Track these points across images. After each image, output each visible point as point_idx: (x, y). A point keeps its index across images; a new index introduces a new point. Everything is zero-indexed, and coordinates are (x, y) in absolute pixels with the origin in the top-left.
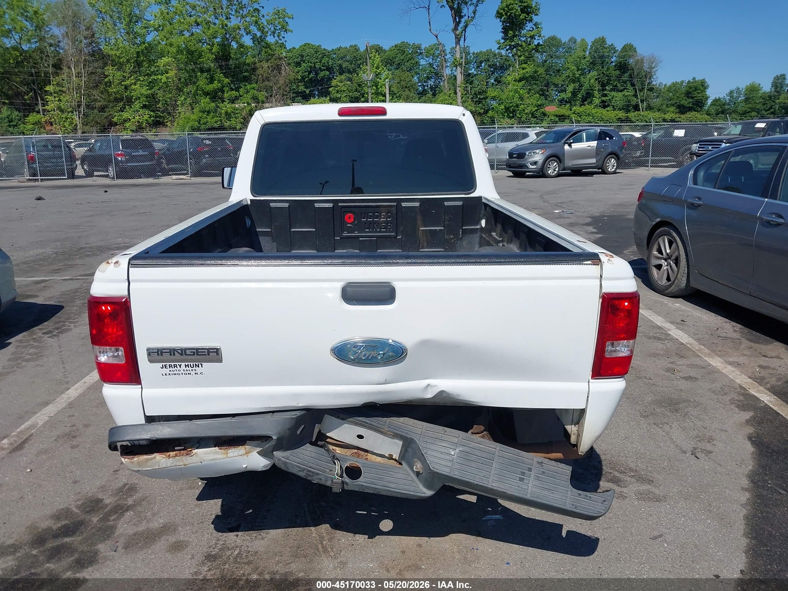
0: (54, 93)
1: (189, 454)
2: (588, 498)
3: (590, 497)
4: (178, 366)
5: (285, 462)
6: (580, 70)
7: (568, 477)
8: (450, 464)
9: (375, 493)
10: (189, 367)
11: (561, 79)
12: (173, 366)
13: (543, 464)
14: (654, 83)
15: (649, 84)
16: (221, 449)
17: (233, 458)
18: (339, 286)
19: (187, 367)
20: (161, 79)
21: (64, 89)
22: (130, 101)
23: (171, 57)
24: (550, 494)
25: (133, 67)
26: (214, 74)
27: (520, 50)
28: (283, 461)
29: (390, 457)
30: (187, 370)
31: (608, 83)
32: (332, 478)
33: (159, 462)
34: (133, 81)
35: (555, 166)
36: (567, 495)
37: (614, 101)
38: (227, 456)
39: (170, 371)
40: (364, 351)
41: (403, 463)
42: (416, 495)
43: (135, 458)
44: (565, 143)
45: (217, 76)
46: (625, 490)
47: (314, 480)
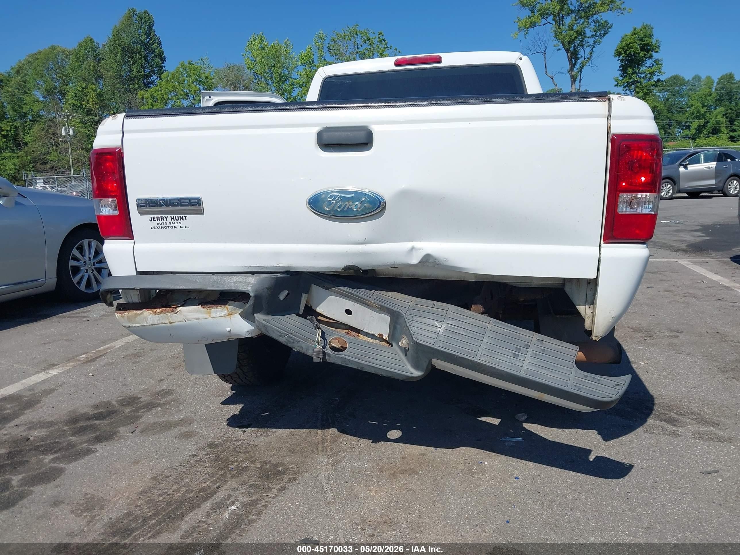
1: (174, 311)
2: (595, 380)
3: (598, 380)
4: (165, 218)
5: (265, 325)
6: (706, 106)
7: (573, 357)
8: (434, 336)
9: (359, 369)
10: (174, 220)
11: (685, 116)
12: (160, 219)
13: (544, 342)
16: (204, 308)
17: (216, 318)
18: (315, 130)
19: (173, 219)
24: (548, 372)
27: (638, 87)
28: (263, 324)
29: (380, 338)
30: (173, 223)
32: (314, 348)
33: (146, 318)
35: (669, 188)
36: (570, 376)
38: (210, 316)
39: (158, 224)
40: (339, 202)
41: (394, 344)
42: (402, 374)
43: (125, 312)
44: (680, 165)
46: (680, 429)
47: (295, 348)
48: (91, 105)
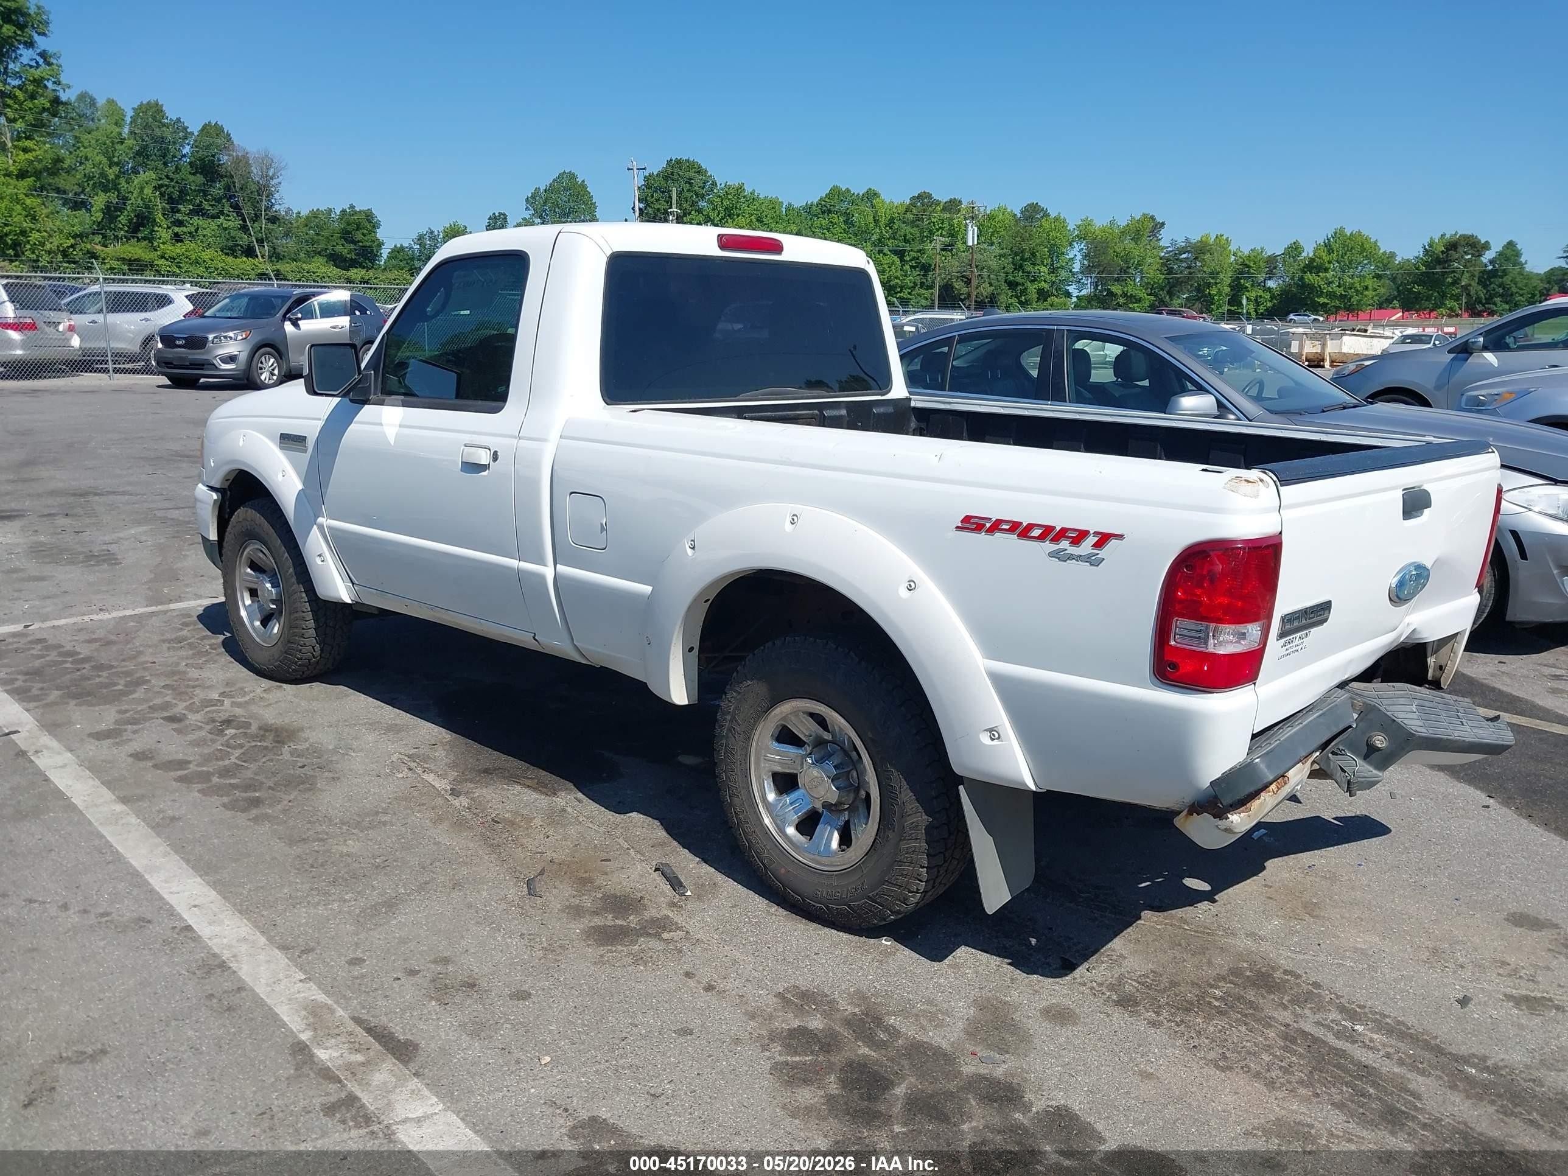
6: (117, 164)
14: (277, 207)
15: (267, 209)
31: (181, 199)
35: (272, 364)
37: (201, 237)
44: (284, 318)
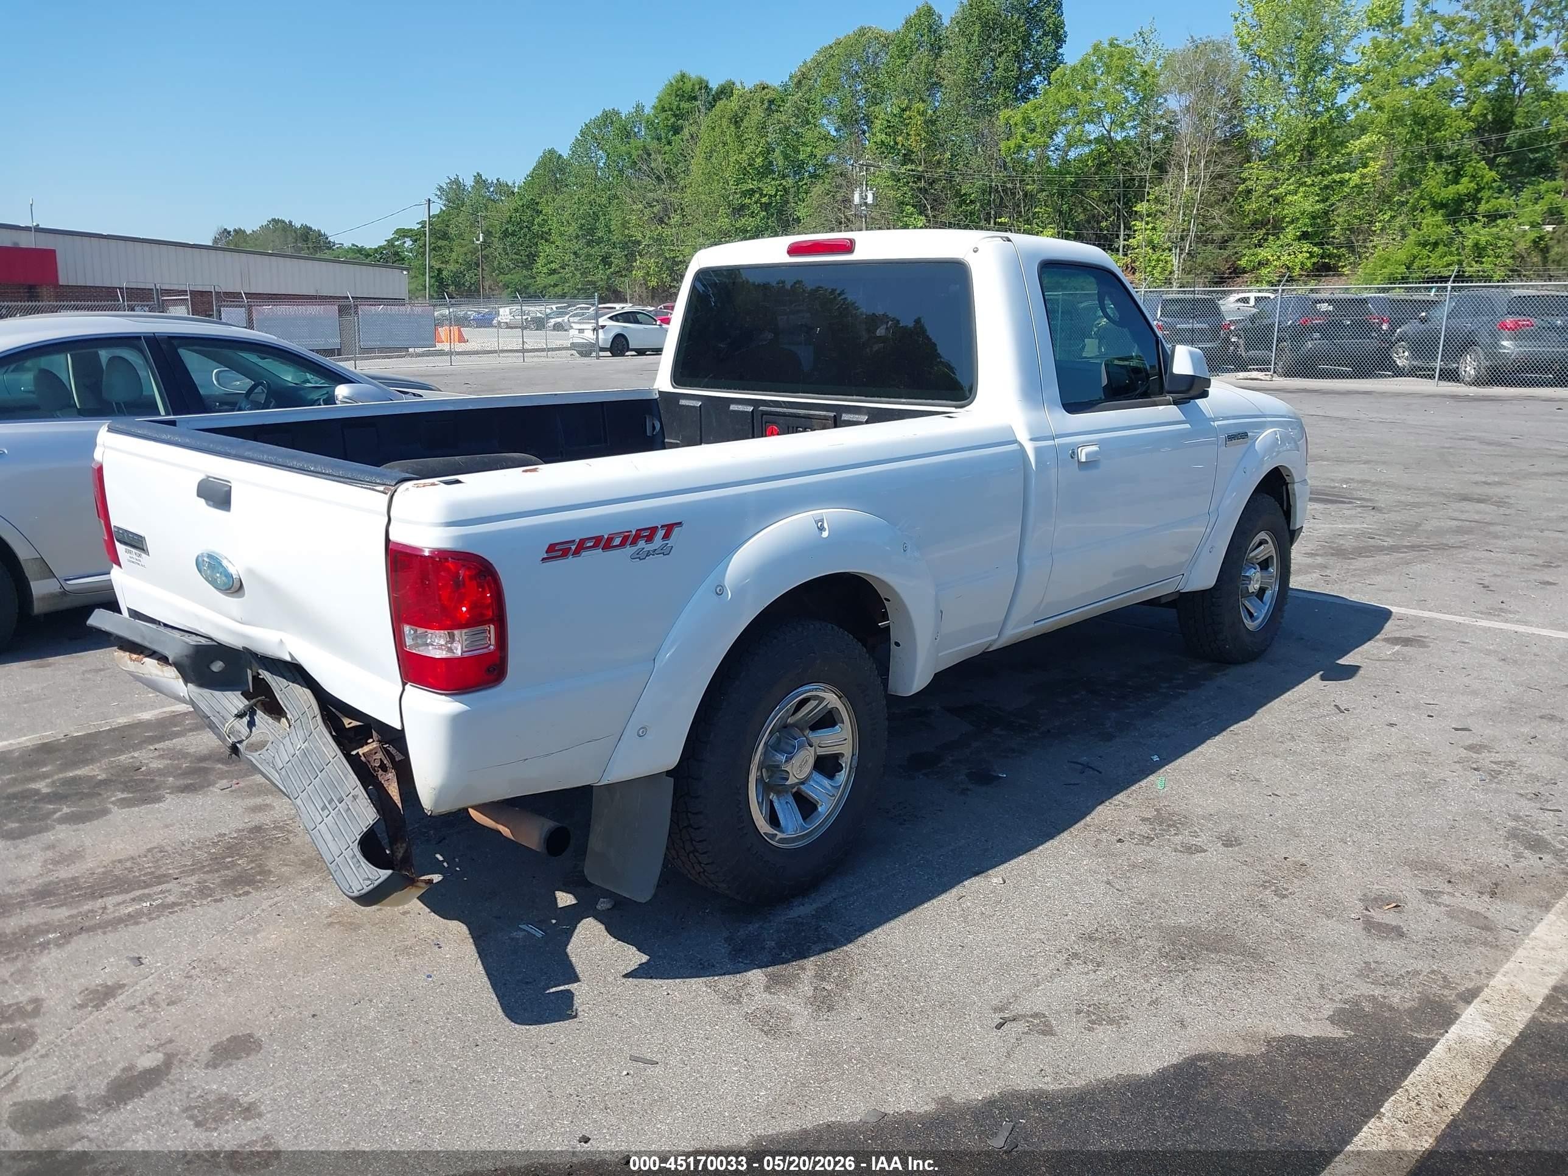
0: (1148, 216)
1: (142, 661)
4: (131, 552)
19: (136, 555)
20: (1350, 179)
21: (1165, 208)
22: (1276, 227)
23: (1379, 133)
25: (1297, 158)
26: (1464, 162)
30: (137, 559)
34: (1292, 187)
38: (164, 675)
45: (1470, 166)
48: (912, 142)
